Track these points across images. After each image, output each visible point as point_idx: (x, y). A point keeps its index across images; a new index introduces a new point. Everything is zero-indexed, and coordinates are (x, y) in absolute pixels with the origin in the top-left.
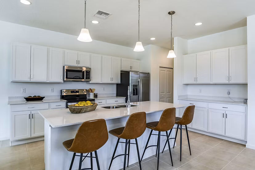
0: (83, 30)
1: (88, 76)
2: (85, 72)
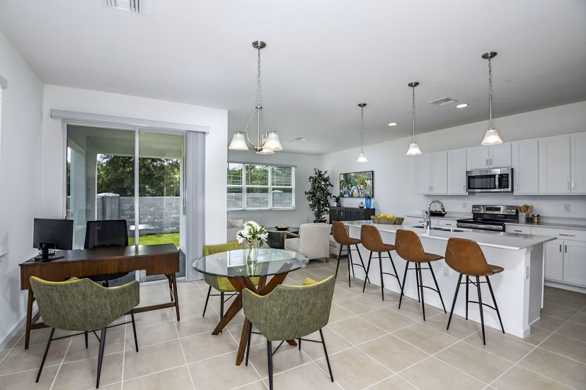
1: (504, 183)
2: (497, 176)
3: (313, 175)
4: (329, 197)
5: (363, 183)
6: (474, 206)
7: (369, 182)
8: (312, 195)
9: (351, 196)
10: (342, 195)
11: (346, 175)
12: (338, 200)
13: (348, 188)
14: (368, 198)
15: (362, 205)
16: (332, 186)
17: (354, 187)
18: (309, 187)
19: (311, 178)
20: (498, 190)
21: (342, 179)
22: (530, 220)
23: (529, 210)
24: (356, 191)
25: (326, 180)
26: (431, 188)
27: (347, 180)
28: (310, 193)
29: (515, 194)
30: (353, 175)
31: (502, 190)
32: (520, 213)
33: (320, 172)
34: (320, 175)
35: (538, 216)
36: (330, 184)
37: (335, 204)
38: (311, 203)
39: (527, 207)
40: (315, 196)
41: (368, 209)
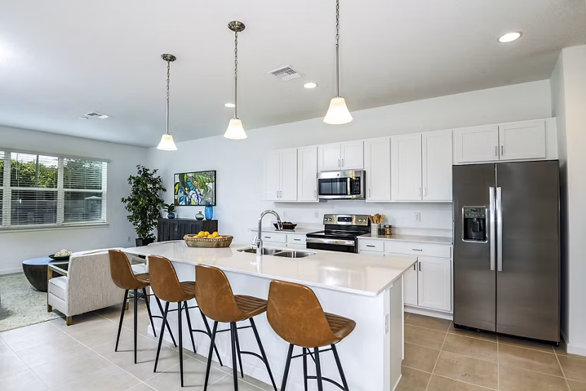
0: (165, 136)
1: (356, 188)
2: (349, 180)
3: (135, 174)
4: (160, 205)
5: (203, 186)
6: (326, 217)
7: (210, 185)
8: (133, 202)
9: (189, 204)
10: (177, 203)
11: (182, 175)
12: (171, 209)
13: (185, 193)
14: (208, 205)
15: (200, 216)
16: (165, 190)
17: (192, 192)
18: (128, 191)
19: (131, 178)
20: (351, 197)
21: (178, 180)
22: (382, 232)
23: (381, 220)
24: (194, 198)
25: (154, 182)
26: (279, 194)
27: (184, 182)
28: (129, 199)
29: (367, 201)
30: (190, 175)
31: (354, 196)
32: (372, 224)
33: (145, 170)
34: (145, 175)
35: (390, 226)
36: (160, 188)
37: (166, 215)
38: (131, 214)
39: (379, 217)
40: (136, 204)
41: (209, 221)
